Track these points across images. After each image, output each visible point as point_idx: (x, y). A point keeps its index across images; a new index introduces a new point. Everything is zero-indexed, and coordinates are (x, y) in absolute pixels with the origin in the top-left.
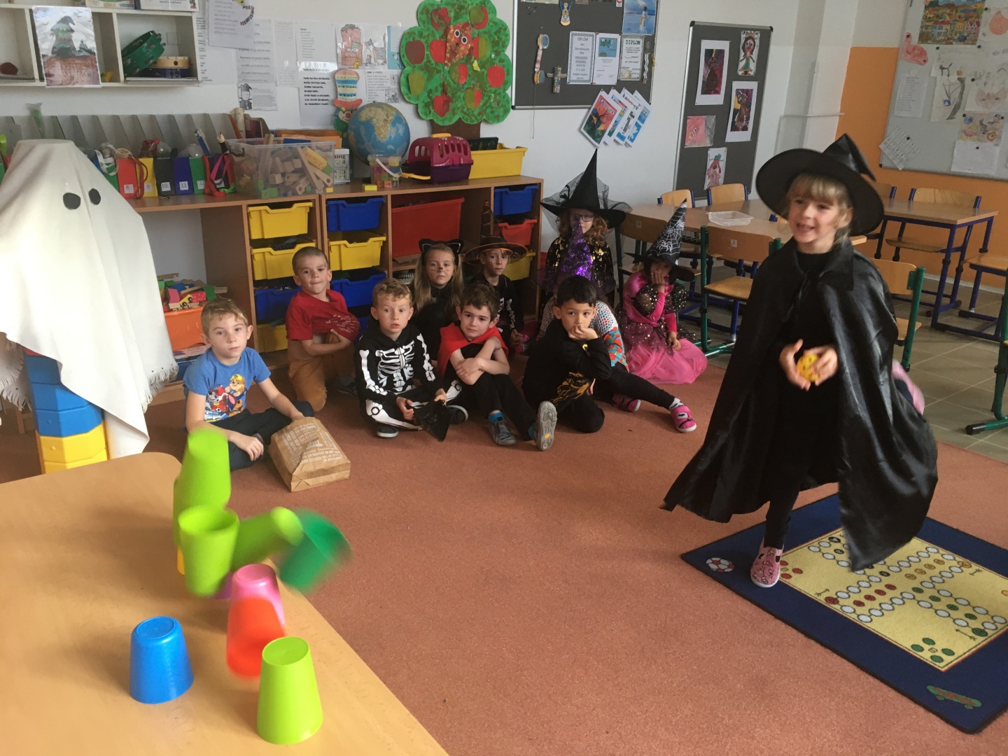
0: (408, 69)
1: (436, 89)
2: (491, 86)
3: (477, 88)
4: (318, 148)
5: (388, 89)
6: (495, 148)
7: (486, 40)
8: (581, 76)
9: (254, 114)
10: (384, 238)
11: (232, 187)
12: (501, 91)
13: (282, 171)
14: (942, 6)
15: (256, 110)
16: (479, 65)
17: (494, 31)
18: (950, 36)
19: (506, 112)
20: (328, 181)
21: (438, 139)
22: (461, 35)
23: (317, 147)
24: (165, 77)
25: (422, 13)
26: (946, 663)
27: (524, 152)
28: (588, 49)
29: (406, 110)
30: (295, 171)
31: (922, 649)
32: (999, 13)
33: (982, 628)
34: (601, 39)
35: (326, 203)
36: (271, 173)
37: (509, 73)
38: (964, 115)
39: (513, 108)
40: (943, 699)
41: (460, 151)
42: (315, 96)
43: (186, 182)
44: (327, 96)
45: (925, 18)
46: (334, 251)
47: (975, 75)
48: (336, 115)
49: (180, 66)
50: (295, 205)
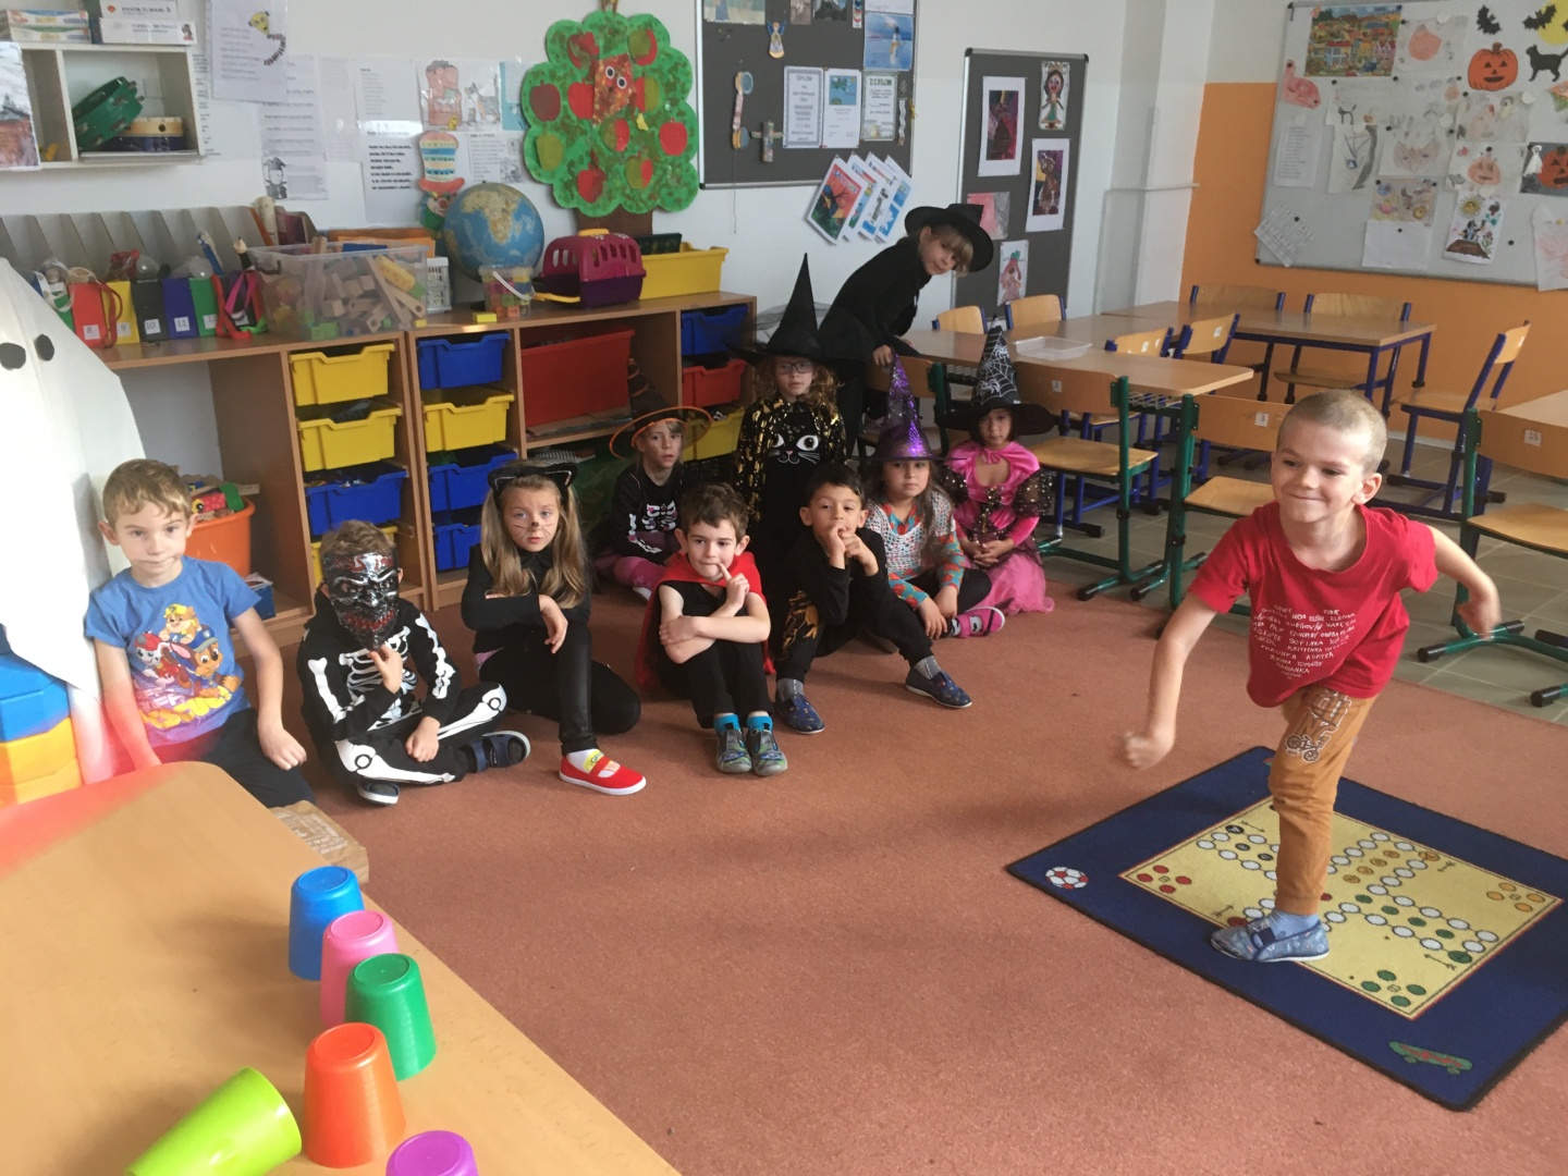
0: (535, 129)
1: (581, 160)
2: (668, 154)
3: (645, 157)
4: (399, 258)
5: (505, 162)
6: (676, 250)
7: (656, 81)
8: (803, 136)
9: (291, 206)
10: (511, 398)
11: (261, 323)
12: (683, 160)
13: (343, 295)
14: (1337, 19)
15: (292, 199)
16: (645, 120)
17: (667, 66)
18: (1351, 64)
19: (692, 193)
20: (419, 309)
21: (589, 237)
22: (616, 75)
23: (396, 255)
24: (145, 150)
25: (553, 41)
26: (1413, 1008)
27: (724, 255)
28: (813, 94)
29: (535, 194)
30: (365, 295)
31: (1377, 988)
32: (1423, 27)
33: (1463, 950)
34: (832, 77)
35: (417, 344)
36: (326, 299)
37: (694, 132)
38: (1378, 182)
39: (702, 186)
40: (1414, 1061)
41: (624, 256)
42: (388, 174)
43: (186, 319)
44: (408, 174)
45: (1314, 37)
46: (433, 418)
47: (1391, 122)
48: (423, 205)
49: (169, 132)
50: (367, 349)
